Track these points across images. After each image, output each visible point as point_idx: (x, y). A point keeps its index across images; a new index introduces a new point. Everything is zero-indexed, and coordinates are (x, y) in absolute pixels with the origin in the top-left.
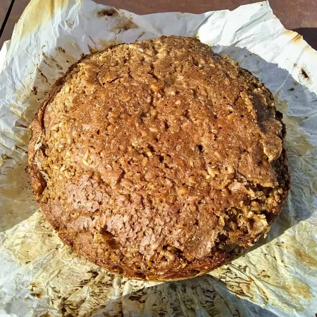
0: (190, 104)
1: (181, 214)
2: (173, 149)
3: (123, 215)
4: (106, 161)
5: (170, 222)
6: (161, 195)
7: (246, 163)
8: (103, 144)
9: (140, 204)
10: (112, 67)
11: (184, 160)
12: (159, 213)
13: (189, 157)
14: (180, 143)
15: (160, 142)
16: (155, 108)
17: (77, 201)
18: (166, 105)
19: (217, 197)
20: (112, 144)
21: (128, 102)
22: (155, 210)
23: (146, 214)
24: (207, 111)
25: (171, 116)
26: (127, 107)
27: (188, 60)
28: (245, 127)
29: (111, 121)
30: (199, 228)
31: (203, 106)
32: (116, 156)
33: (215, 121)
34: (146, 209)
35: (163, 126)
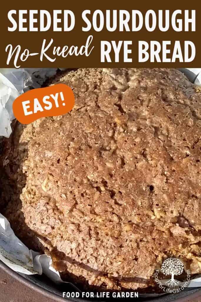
0: (149, 143)
1: (123, 249)
2: (125, 187)
3: (71, 242)
4: (62, 190)
5: (112, 254)
6: (107, 229)
7: (192, 208)
8: (61, 173)
9: (87, 234)
10: (82, 92)
11: (133, 199)
12: (103, 244)
13: (139, 196)
14: (133, 182)
15: (114, 179)
16: (115, 142)
17: (33, 222)
18: (126, 141)
19: (158, 237)
20: (69, 175)
21: (90, 133)
22: (99, 242)
23: (92, 244)
24: (165, 151)
25: (129, 153)
26: (89, 139)
27: (157, 94)
28: (198, 172)
29: (72, 151)
30: (137, 263)
31: (161, 147)
32: (72, 187)
33: (169, 163)
34: (92, 240)
35: (120, 162)
